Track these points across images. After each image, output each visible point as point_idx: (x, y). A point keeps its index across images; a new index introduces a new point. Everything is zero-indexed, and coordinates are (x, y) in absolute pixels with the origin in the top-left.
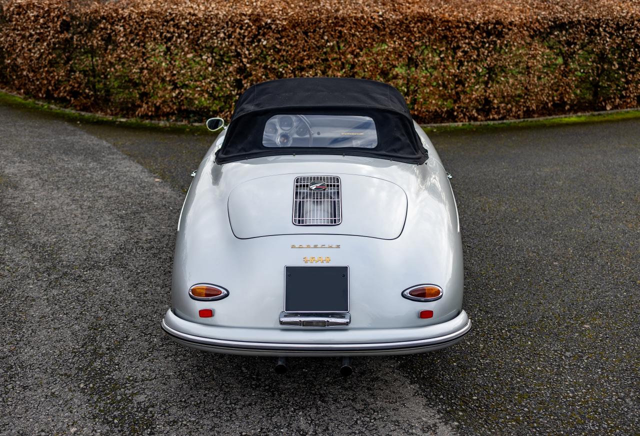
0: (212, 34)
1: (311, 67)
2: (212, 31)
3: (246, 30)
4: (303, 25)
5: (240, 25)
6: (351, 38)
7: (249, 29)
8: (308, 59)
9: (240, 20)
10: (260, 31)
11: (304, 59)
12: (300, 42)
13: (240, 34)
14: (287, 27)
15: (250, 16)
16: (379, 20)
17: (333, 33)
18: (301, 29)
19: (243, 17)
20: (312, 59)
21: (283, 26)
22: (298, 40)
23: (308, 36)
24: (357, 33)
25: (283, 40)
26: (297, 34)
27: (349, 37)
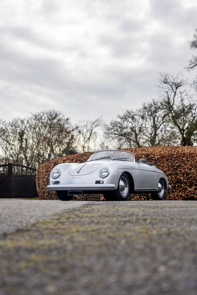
4: (166, 157)
8: (168, 172)
11: (167, 171)
15: (145, 154)
18: (165, 159)
19: (143, 155)
21: (158, 158)
22: (164, 163)
23: (168, 162)
24: (190, 160)
25: (158, 164)
26: (164, 161)
27: (186, 161)
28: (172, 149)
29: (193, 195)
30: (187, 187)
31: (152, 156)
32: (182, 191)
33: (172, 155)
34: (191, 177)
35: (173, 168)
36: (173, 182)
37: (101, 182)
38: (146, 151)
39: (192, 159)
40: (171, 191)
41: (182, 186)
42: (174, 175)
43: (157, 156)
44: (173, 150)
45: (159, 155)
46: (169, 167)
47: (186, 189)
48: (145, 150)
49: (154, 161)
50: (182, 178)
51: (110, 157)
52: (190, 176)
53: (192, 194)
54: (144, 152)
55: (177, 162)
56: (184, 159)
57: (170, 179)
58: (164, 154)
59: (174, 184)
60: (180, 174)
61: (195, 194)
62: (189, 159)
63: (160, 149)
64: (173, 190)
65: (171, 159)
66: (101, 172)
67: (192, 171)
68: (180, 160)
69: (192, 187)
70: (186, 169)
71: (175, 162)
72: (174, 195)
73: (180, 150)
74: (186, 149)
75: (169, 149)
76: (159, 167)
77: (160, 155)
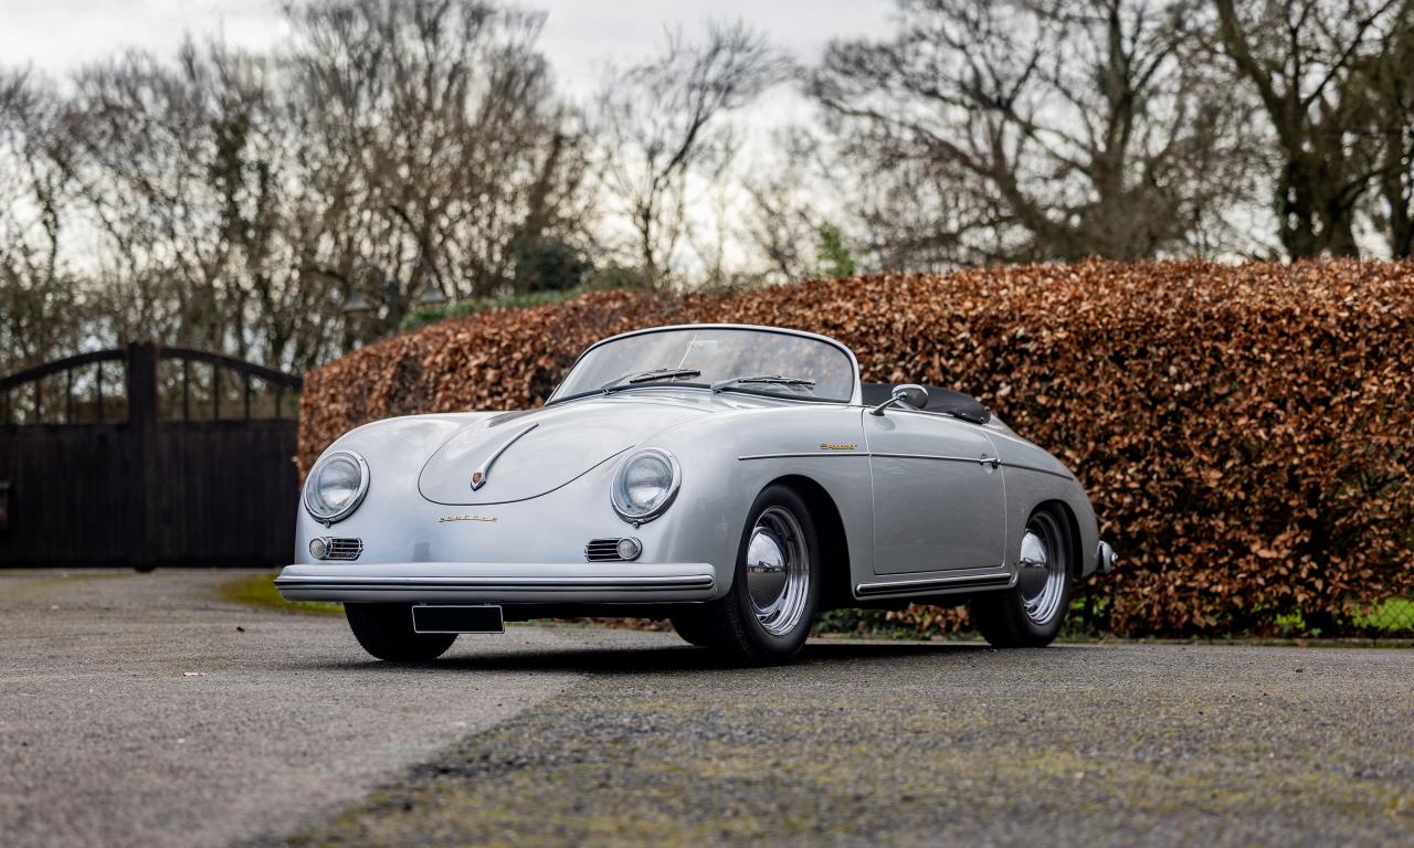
0: (872, 373)
1: (1133, 453)
2: (875, 365)
3: (961, 357)
4: (1110, 339)
5: (946, 348)
6: (1250, 371)
7: (969, 356)
8: (1123, 434)
9: (949, 333)
10: (999, 360)
12: (1101, 384)
13: (944, 370)
14: (1067, 346)
15: (977, 318)
16: (1339, 319)
17: (1194, 357)
18: (1106, 349)
19: (958, 325)
20: (1136, 433)
21: (1056, 343)
22: (1096, 379)
23: (1124, 368)
24: (1268, 357)
25: (1057, 381)
26: (1094, 364)
27: (1242, 366)
28: (1154, 285)
29: (1285, 589)
30: (1244, 536)
31: (1021, 331)
32: (1215, 559)
33: (1152, 324)
34: (1273, 468)
35: (1152, 409)
36: (1153, 501)
37: (624, 550)
38: (978, 294)
39: (1280, 351)
40: (1145, 558)
41: (1212, 529)
42: (1162, 456)
43: (1050, 328)
44: (1160, 292)
45: (1066, 325)
46: (1127, 405)
47: (1242, 550)
48: (977, 287)
49: (1033, 363)
50: (1216, 474)
51: (697, 374)
52: (1265, 463)
53: (1278, 579)
54: (968, 304)
55: (1179, 374)
56: (1228, 350)
57: (1134, 485)
58: (1099, 316)
59: (1159, 518)
60: (1201, 449)
61: (1300, 581)
62: (1263, 350)
63: (1076, 285)
64: (1156, 557)
65: (1143, 353)
66: (625, 486)
67: (1278, 430)
68: (1201, 362)
69: (1282, 537)
70: (1240, 415)
71: (1166, 373)
72: (1163, 589)
73: (1205, 292)
74: (1242, 282)
75: (1130, 286)
76: (1067, 405)
77: (1075, 323)
